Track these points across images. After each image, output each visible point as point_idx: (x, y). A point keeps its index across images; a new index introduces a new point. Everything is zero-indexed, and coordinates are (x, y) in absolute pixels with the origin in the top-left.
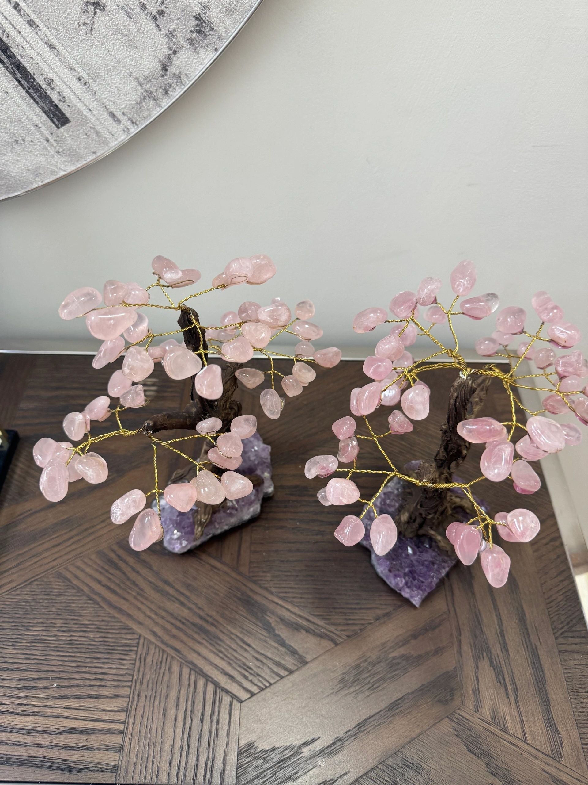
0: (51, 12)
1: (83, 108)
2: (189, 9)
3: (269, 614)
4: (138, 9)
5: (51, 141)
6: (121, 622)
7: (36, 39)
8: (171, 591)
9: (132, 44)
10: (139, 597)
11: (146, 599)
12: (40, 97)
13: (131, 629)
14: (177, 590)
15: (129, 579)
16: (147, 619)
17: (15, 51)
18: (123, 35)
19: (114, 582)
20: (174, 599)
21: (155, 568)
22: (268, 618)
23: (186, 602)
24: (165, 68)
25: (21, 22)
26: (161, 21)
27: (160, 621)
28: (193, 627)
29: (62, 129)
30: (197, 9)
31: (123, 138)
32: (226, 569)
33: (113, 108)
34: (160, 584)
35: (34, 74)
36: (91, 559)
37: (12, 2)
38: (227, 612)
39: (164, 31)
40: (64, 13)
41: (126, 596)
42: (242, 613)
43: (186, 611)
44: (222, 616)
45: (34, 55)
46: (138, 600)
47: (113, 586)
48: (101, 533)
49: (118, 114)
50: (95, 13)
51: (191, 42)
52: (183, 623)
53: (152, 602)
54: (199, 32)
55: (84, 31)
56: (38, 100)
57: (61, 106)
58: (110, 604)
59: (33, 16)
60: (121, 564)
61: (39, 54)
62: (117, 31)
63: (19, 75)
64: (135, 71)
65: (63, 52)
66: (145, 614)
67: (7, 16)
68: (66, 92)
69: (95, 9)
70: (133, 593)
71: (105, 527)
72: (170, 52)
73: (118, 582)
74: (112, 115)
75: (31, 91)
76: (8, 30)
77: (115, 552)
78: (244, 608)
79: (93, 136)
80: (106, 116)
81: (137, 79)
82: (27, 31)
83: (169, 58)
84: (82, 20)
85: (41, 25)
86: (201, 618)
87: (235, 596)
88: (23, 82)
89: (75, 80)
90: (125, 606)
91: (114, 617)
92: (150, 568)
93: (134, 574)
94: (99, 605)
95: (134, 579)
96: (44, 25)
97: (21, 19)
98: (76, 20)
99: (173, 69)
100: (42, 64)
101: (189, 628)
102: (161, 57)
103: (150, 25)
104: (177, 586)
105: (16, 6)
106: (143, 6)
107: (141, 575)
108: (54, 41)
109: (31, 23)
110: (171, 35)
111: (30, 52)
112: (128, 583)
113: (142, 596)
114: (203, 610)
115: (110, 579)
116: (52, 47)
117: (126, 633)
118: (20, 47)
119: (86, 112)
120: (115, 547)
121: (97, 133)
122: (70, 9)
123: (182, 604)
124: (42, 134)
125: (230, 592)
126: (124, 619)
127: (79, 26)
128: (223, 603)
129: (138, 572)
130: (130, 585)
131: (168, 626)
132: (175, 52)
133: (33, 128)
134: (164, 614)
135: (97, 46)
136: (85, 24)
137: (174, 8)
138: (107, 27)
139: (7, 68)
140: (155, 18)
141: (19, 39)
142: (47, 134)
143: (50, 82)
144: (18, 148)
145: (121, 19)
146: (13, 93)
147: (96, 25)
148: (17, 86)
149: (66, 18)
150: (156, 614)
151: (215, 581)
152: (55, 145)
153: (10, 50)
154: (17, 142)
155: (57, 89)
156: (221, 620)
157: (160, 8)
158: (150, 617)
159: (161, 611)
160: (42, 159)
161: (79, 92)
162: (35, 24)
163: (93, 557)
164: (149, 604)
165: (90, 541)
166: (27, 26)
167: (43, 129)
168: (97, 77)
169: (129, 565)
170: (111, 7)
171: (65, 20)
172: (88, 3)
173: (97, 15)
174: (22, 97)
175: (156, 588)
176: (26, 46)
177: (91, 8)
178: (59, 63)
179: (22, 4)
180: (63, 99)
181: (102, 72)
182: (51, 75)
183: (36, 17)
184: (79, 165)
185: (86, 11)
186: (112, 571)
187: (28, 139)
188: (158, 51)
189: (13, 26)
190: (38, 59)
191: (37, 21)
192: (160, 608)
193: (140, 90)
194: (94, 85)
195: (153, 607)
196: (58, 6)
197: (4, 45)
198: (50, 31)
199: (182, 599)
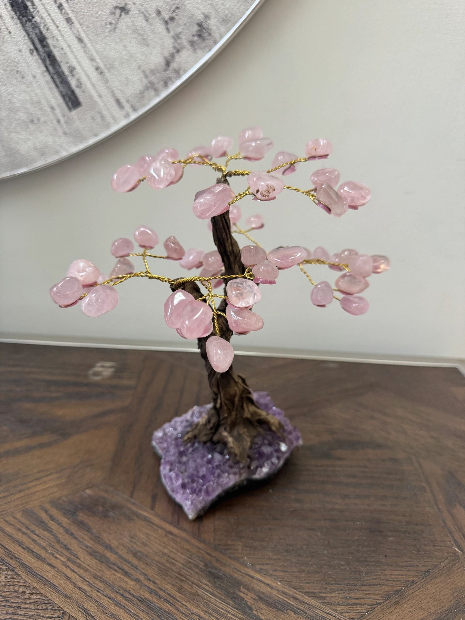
0: (86, 13)
1: (95, 95)
2: (194, 17)
3: (243, 590)
4: (154, 15)
5: (62, 122)
6: (40, 594)
7: (70, 33)
8: (112, 557)
9: (144, 42)
10: (69, 564)
11: (79, 566)
12: (62, 82)
13: (54, 603)
14: (121, 557)
15: (59, 541)
16: (77, 591)
17: (50, 42)
18: (140, 34)
19: (39, 545)
20: (116, 568)
21: (94, 531)
22: (242, 595)
23: (131, 571)
24: (168, 64)
25: (60, 19)
26: (171, 25)
27: (94, 594)
28: (140, 603)
29: (74, 113)
30: (200, 17)
31: (123, 123)
32: (184, 535)
33: (119, 95)
34: (100, 549)
35: (62, 62)
36: (14, 518)
37: (58, 3)
38: (186, 586)
39: (172, 33)
40: (96, 13)
41: (53, 561)
42: (207, 588)
43: (132, 583)
44: (180, 590)
45: (65, 47)
46: (67, 567)
47: (36, 549)
48: (33, 490)
49: (123, 101)
50: (121, 15)
51: (192, 43)
52: (126, 598)
53: (87, 570)
54: (200, 36)
55: (109, 29)
56: (59, 84)
57: (78, 92)
58: (30, 571)
59: (71, 15)
60: (53, 525)
61: (69, 46)
62: (135, 31)
63: (48, 62)
64: (144, 65)
65: (89, 45)
66: (75, 585)
67: (51, 13)
68: (84, 79)
69: (121, 12)
70: (62, 559)
71: (39, 485)
72: (175, 51)
73: (44, 544)
74: (118, 102)
75: (55, 77)
76: (49, 25)
77: (46, 511)
78: (209, 581)
79: (98, 119)
80: (113, 102)
81: (144, 72)
82: (64, 26)
83: (173, 55)
84: (109, 20)
85: (76, 22)
86: (151, 591)
87: (196, 566)
88: (51, 68)
89: (93, 69)
90: (49, 574)
91: (32, 587)
92: (89, 530)
93: (67, 536)
94: (13, 571)
95: (65, 543)
96: (79, 22)
97: (61, 17)
98: (104, 20)
99: (174, 65)
100: (69, 54)
101: (134, 604)
102: (167, 54)
103: (160, 28)
104: (120, 552)
105: (60, 7)
106: (159, 13)
107: (76, 538)
108: (83, 35)
109: (69, 20)
110: (177, 37)
111: (62, 44)
112: (57, 546)
113: (74, 562)
114: (154, 583)
115: (34, 540)
116: (80, 40)
117: (45, 609)
118: (55, 39)
119: (97, 98)
120: (47, 506)
121: (103, 117)
122: (102, 11)
123: (126, 574)
124: (55, 115)
125: (189, 562)
126: (45, 590)
127: (106, 25)
128: (181, 575)
129: (72, 534)
130: (59, 549)
131: (105, 602)
132: (178, 51)
133: (49, 110)
134: (100, 585)
135: (117, 42)
136: (111, 24)
137: (183, 15)
138: (128, 27)
139: (40, 55)
140: (166, 23)
141: (56, 32)
142: (60, 116)
143: (72, 70)
144: (32, 127)
145: (140, 22)
146: (39, 77)
147: (119, 25)
148: (44, 72)
149: (97, 18)
150: (90, 585)
151: (171, 549)
152: (65, 126)
153: (46, 42)
154: (32, 121)
155: (77, 76)
156: (178, 595)
157: (171, 15)
158: (80, 589)
159: (97, 582)
160: (50, 139)
161: (94, 80)
162: (71, 21)
163: (18, 516)
164: (81, 572)
165: (18, 498)
166: (65, 22)
167: (58, 111)
168: (111, 67)
169: (62, 526)
170: (134, 11)
171: (96, 20)
172: (116, 7)
173: (122, 17)
174: (47, 83)
175: (93, 554)
176: (60, 38)
177: (118, 11)
178: (83, 54)
179: (65, 5)
180: (80, 85)
181: (117, 64)
182: (75, 64)
183: (73, 15)
184: (81, 147)
185: (113, 13)
186: (39, 531)
187: (42, 119)
188: (165, 50)
189: (53, 21)
190: (67, 50)
191: (73, 19)
192: (96, 577)
193: (145, 81)
194: (107, 75)
195: (87, 577)
196: (93, 8)
197: (42, 37)
198: (82, 28)
199: (126, 568)
